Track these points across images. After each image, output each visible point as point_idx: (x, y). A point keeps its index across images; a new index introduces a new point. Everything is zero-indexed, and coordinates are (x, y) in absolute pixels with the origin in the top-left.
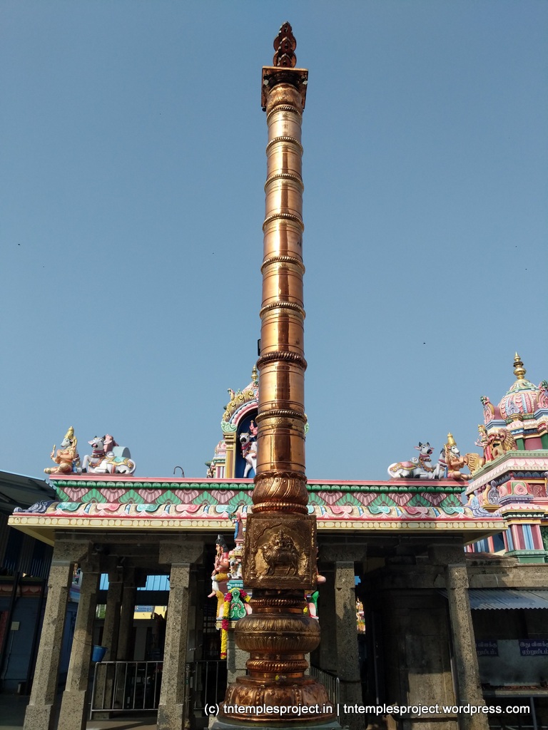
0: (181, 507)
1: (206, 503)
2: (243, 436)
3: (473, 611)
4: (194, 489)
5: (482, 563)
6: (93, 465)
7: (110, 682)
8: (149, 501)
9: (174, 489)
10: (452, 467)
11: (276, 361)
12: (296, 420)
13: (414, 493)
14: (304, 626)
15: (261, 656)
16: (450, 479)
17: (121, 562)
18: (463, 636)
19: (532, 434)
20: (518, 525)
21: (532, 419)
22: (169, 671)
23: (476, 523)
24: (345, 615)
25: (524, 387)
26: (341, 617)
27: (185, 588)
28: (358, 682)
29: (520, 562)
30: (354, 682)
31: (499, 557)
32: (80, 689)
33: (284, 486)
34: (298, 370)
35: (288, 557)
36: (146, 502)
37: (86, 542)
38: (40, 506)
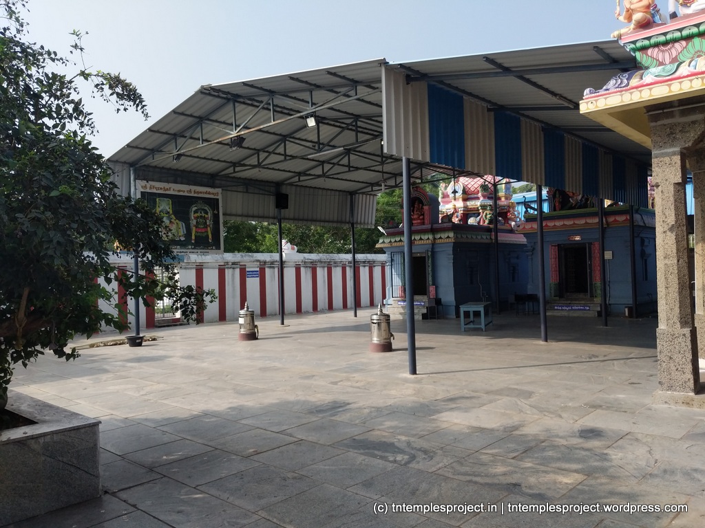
38: (619, 81)
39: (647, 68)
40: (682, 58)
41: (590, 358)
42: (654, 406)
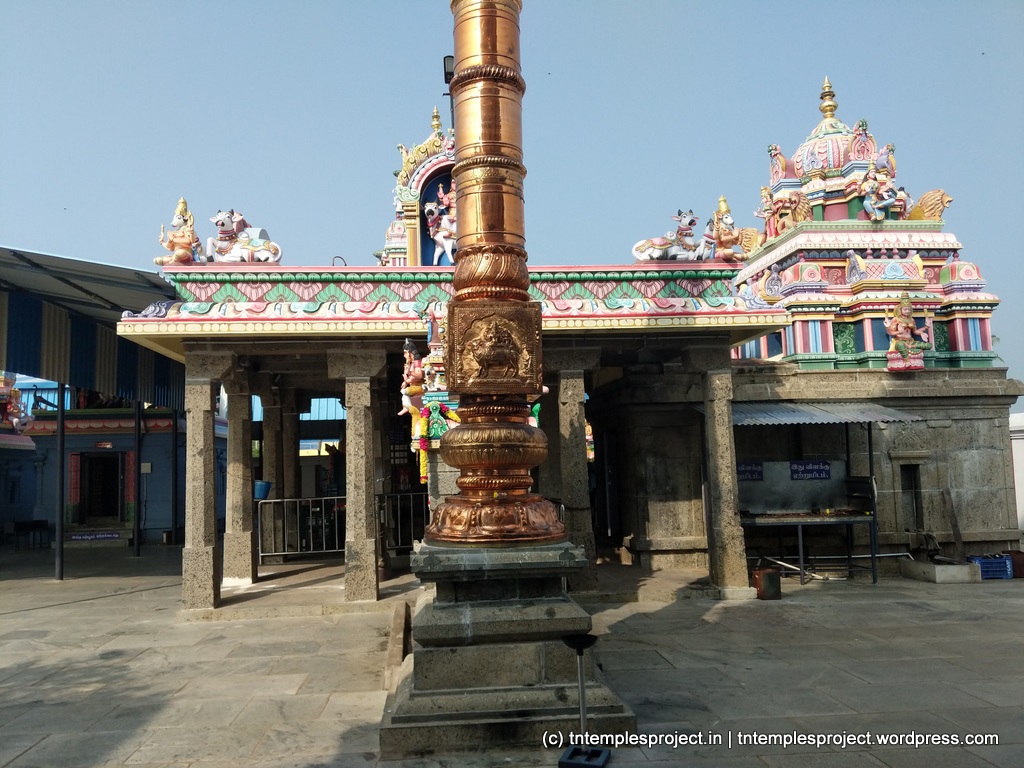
0: (350, 306)
1: (385, 300)
2: (429, 206)
3: (736, 427)
4: (366, 281)
5: (750, 371)
6: (221, 252)
7: (280, 523)
8: (306, 298)
9: (338, 282)
10: (722, 244)
11: (479, 81)
12: (511, 171)
13: (667, 280)
14: (527, 436)
15: (474, 471)
16: (718, 260)
17: (276, 381)
18: (722, 457)
19: (836, 198)
20: (803, 321)
21: (838, 176)
22: (354, 503)
23: (749, 317)
24: (571, 434)
25: (831, 130)
26: (567, 437)
27: (366, 407)
28: (588, 509)
29: (801, 369)
30: (583, 510)
31: (774, 363)
32: (244, 530)
33: (496, 265)
34: (512, 95)
35: (505, 356)
36: (302, 300)
37: (228, 353)
38: (158, 309)
39: (185, 301)
40: (215, 298)
41: (115, 591)
42: (177, 625)
